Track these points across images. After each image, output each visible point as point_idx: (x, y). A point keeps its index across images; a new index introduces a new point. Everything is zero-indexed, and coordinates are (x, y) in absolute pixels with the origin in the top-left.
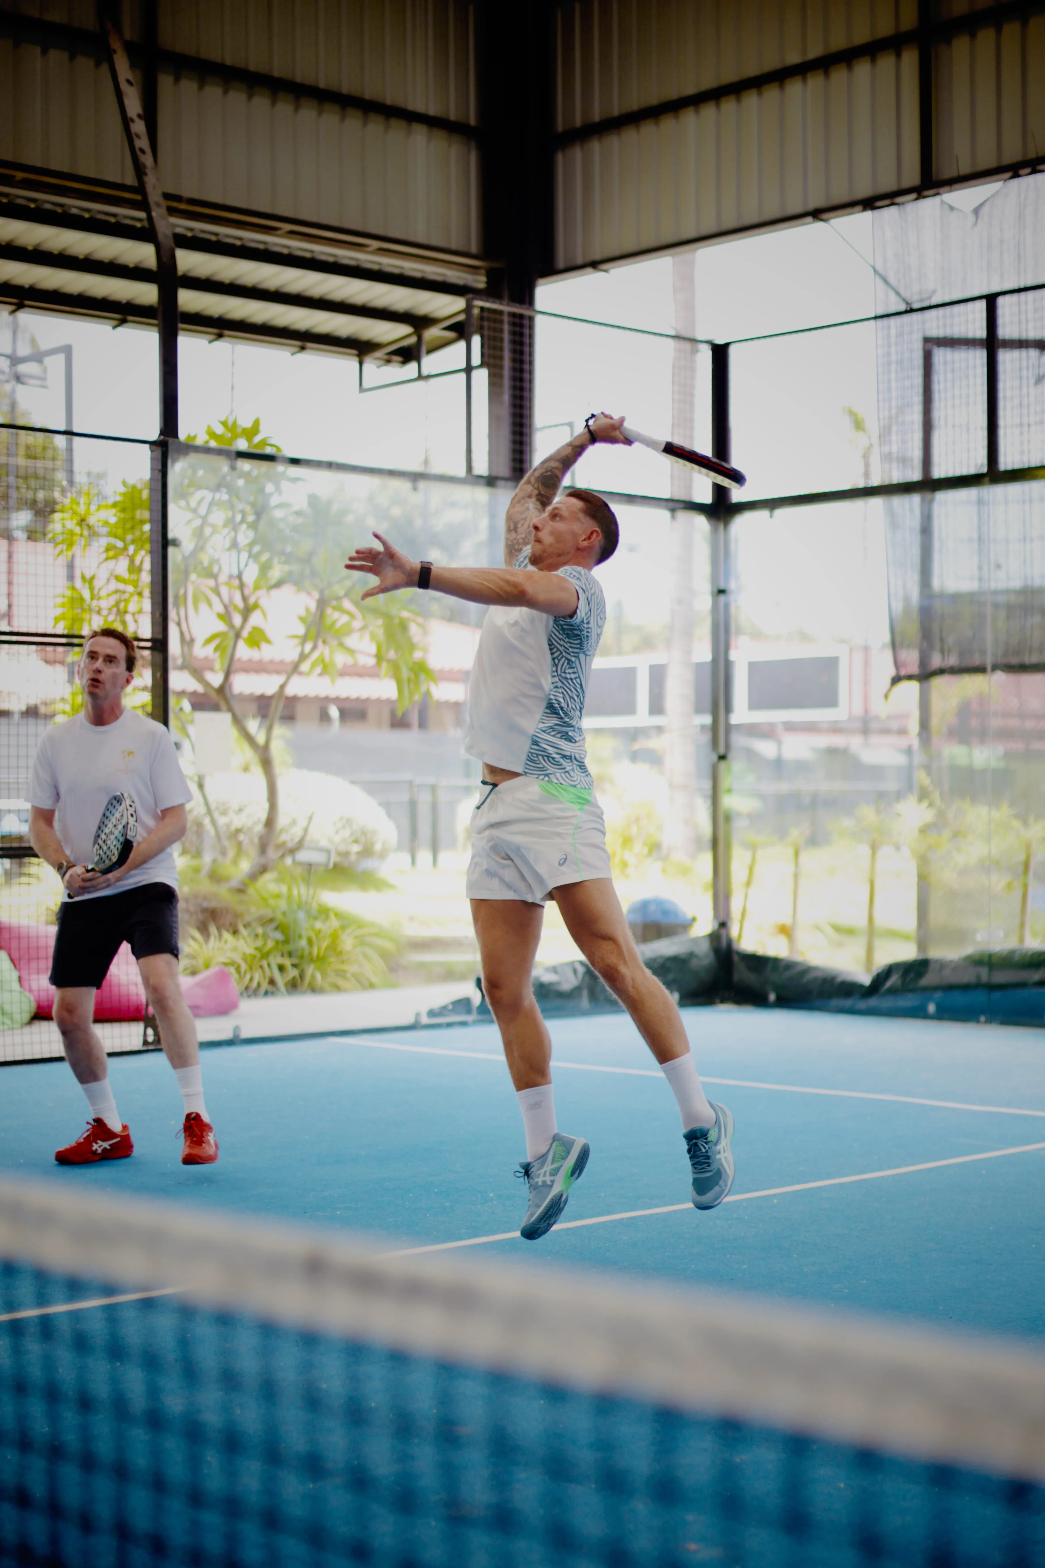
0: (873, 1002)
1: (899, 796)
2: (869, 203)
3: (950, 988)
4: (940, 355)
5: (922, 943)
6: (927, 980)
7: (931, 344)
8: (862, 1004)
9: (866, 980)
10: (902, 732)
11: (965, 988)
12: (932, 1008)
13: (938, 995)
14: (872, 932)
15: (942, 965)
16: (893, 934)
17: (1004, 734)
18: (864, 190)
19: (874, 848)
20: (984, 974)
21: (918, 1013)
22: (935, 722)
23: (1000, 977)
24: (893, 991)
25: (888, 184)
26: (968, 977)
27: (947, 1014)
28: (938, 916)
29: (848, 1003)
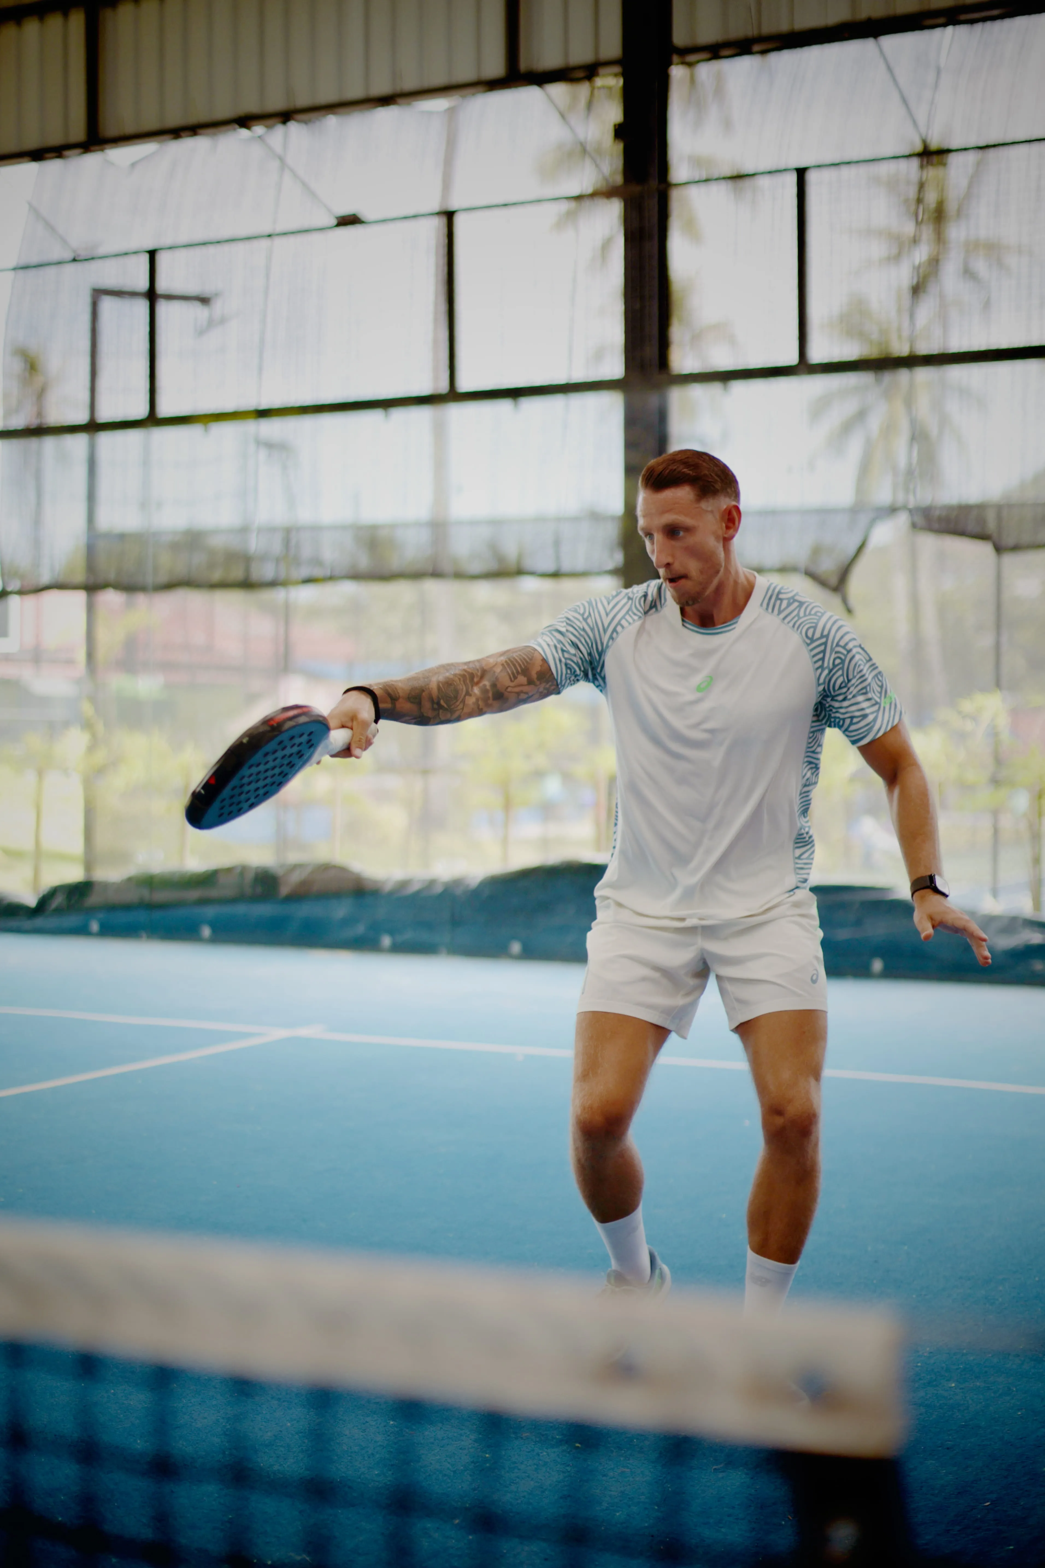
0: (39, 922)
1: (67, 724)
2: (37, 155)
3: (112, 908)
4: (107, 305)
5: (89, 865)
6: (93, 899)
7: (98, 294)
8: (28, 924)
9: (31, 901)
10: (70, 662)
11: (127, 907)
12: (95, 926)
13: (101, 915)
14: (38, 855)
15: (105, 886)
16: (62, 857)
17: (166, 667)
18: (32, 143)
19: (40, 774)
20: (145, 894)
21: (81, 931)
22: (101, 653)
23: (161, 896)
24: (59, 911)
25: (55, 139)
26: (132, 896)
27: (109, 931)
28: (103, 840)
29: (14, 923)
